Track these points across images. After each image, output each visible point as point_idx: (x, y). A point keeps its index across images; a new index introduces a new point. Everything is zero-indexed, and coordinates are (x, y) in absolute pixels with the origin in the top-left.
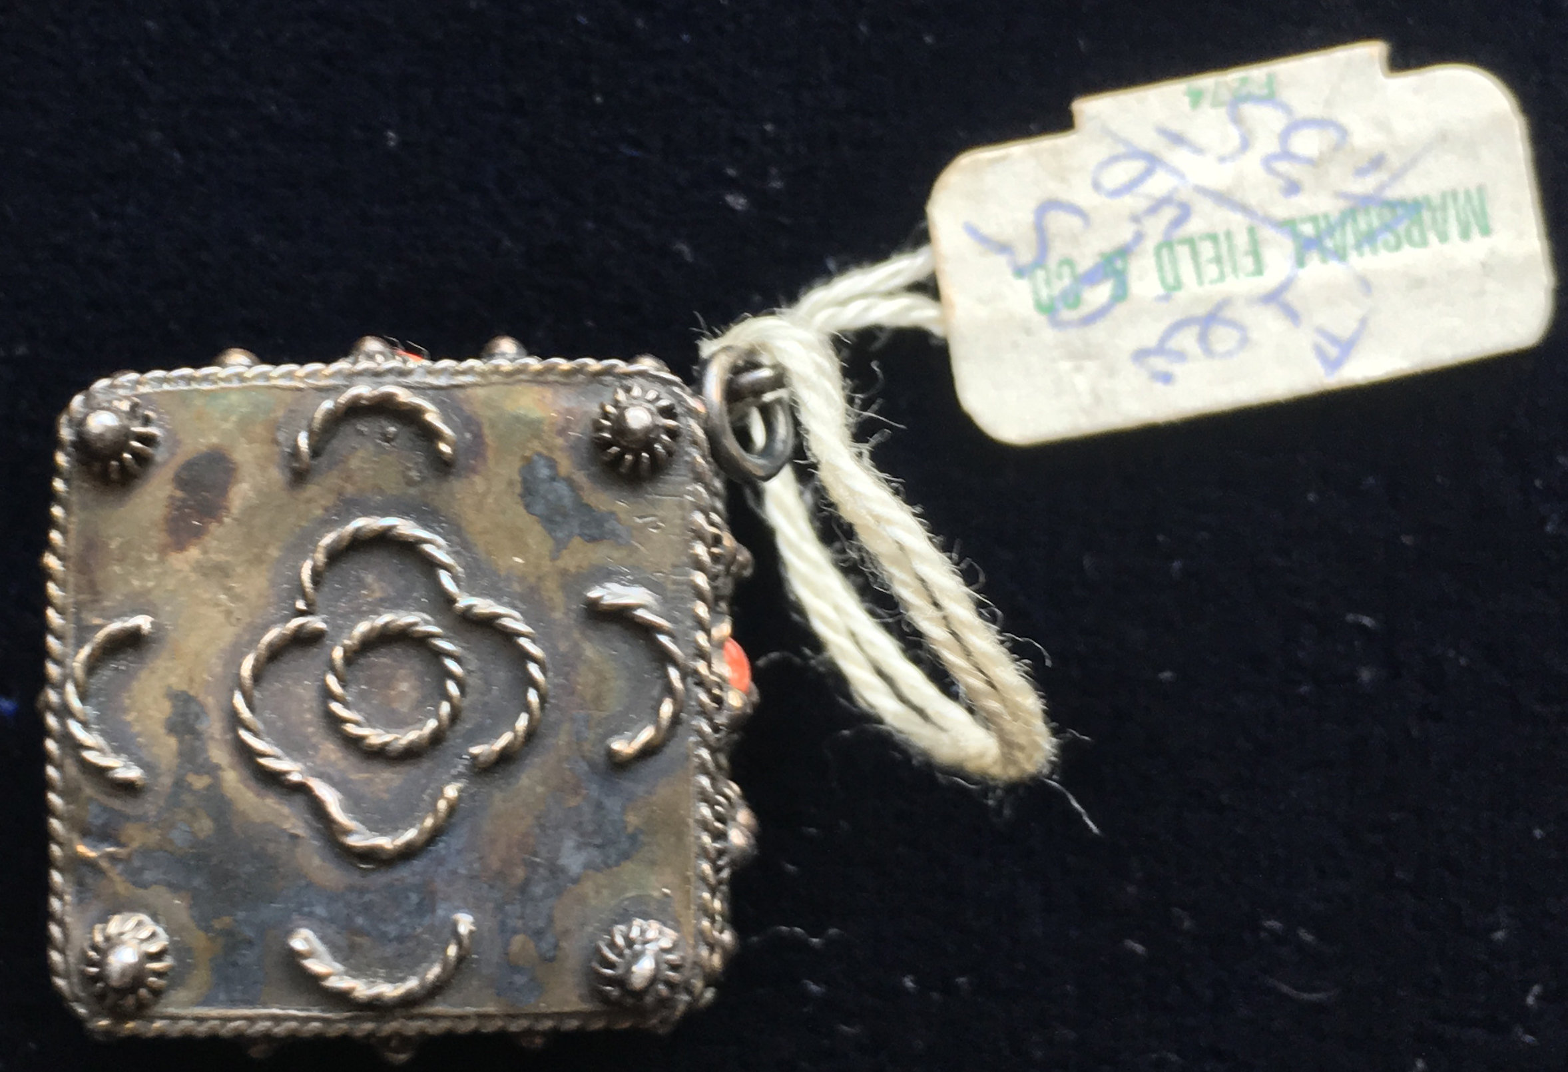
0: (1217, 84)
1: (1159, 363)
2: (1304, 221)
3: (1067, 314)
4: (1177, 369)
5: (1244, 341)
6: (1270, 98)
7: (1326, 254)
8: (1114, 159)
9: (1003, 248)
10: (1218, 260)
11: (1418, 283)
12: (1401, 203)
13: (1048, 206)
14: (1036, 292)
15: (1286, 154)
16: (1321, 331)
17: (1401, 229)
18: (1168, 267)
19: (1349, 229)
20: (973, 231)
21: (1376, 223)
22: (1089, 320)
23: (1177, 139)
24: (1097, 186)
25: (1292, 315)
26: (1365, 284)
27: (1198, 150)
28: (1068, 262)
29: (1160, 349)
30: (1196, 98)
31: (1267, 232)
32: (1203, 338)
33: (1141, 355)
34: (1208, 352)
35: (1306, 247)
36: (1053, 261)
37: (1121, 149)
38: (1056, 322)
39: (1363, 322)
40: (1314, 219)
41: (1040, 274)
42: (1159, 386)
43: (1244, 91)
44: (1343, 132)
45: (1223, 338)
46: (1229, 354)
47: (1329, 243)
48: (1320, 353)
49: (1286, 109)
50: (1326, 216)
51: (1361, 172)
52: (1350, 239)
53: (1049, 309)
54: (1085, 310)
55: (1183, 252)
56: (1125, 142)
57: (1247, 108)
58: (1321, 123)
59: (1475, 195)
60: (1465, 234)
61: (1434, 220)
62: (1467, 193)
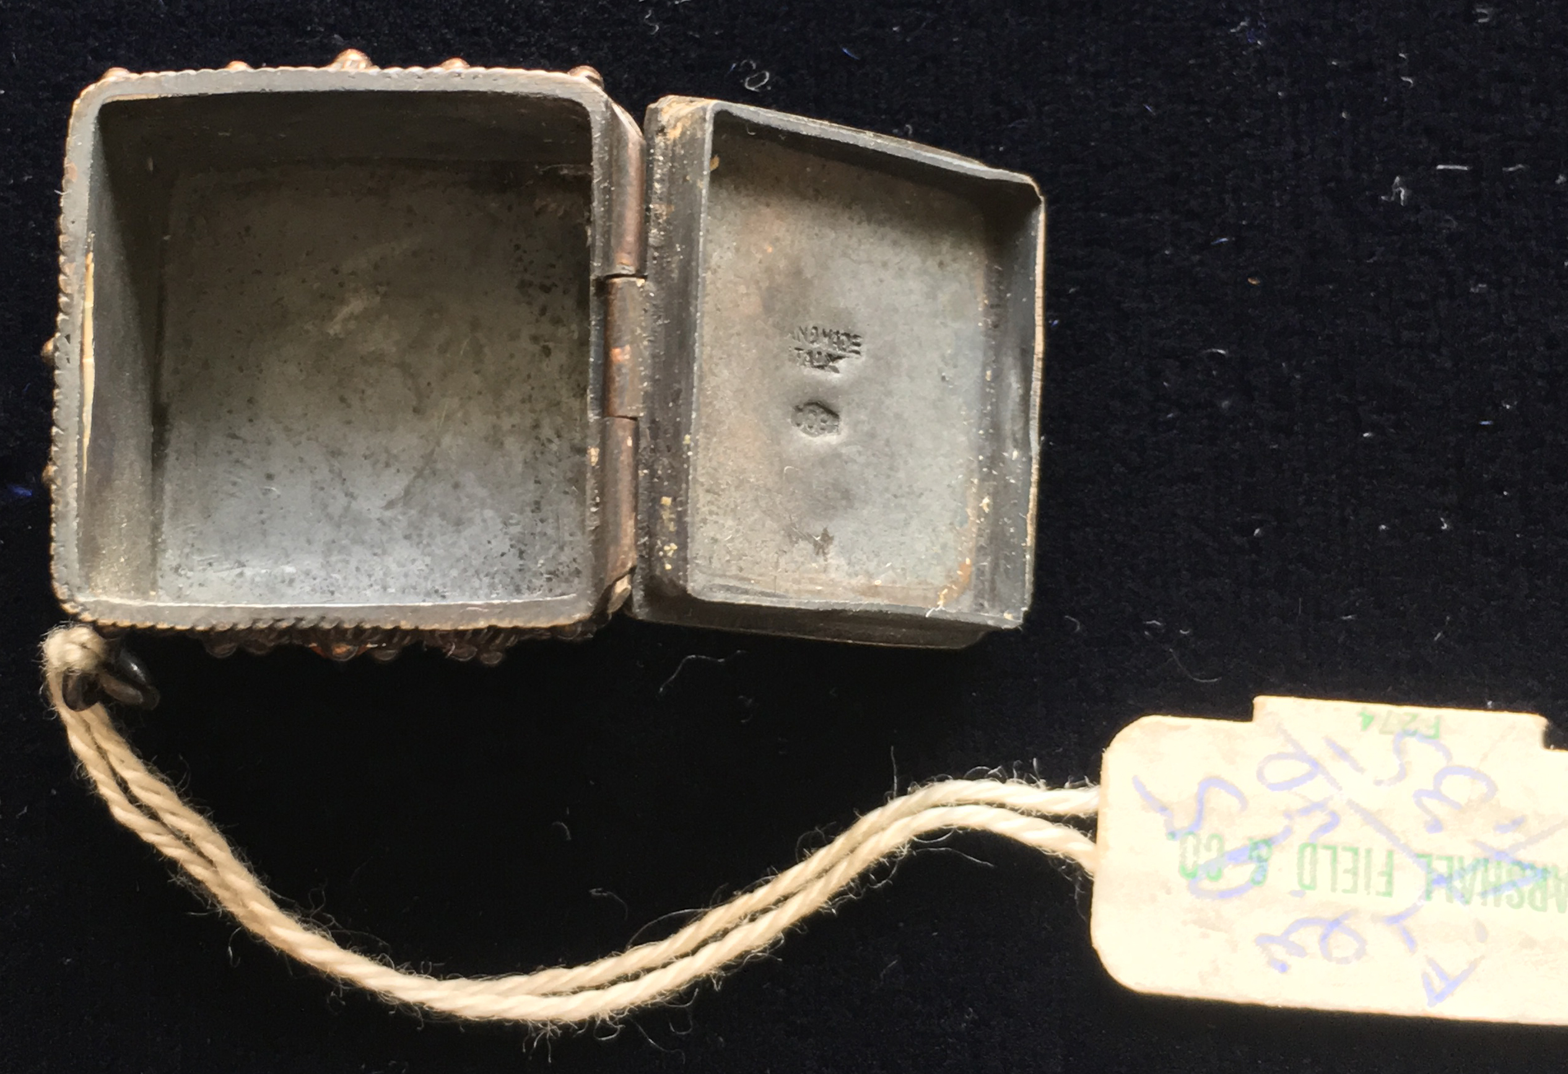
0: (1390, 713)
1: (1279, 952)
2: (1440, 858)
3: (1206, 884)
4: (1293, 961)
5: (1360, 954)
6: (1432, 739)
7: (1452, 893)
8: (1281, 756)
9: (1163, 809)
10: (1355, 874)
11: (1529, 943)
12: (1532, 867)
13: (1212, 782)
14: (1183, 856)
15: (1436, 794)
16: (1431, 962)
17: (1526, 889)
18: (1307, 867)
19: (1479, 875)
20: (1139, 785)
21: (1505, 878)
22: (1226, 895)
23: (1342, 754)
24: (1260, 776)
25: (1410, 941)
26: (1482, 932)
27: (1360, 770)
28: (1218, 837)
29: (1283, 939)
30: (1368, 722)
31: (1400, 858)
32: (1324, 938)
33: (1264, 940)
34: (1327, 955)
35: (1436, 882)
36: (1204, 834)
37: (1290, 749)
38: (1195, 889)
39: (1473, 966)
40: (1450, 858)
41: (1191, 841)
42: (1274, 974)
43: (1412, 727)
44: (1493, 788)
45: (1342, 943)
46: (1345, 960)
47: (1457, 884)
48: (1428, 984)
49: (1448, 755)
50: (1461, 859)
51: (1501, 828)
52: (1478, 888)
53: (1191, 876)
54: (1222, 885)
55: (1324, 856)
56: (1295, 744)
57: (1412, 743)
58: (1475, 774)
61: (1558, 890)
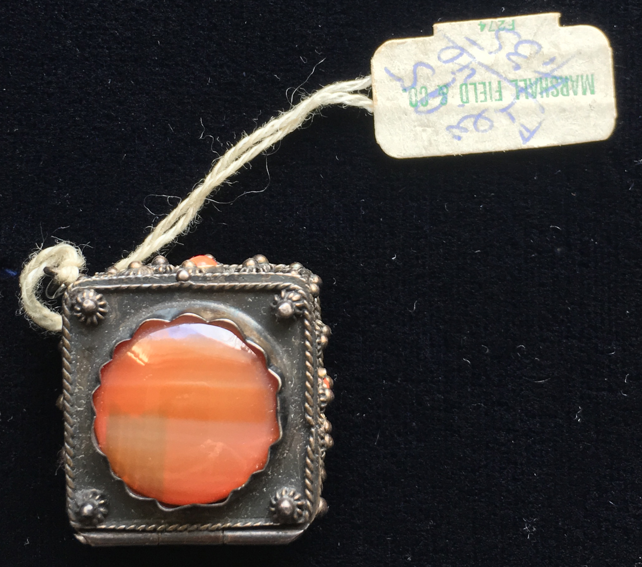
0: (492, 22)
1: (457, 132)
2: (521, 81)
3: (421, 108)
4: (463, 135)
5: (492, 127)
6: (512, 30)
7: (528, 95)
8: (448, 48)
9: (399, 79)
10: (485, 93)
11: (564, 110)
12: (561, 78)
13: (419, 64)
14: (411, 98)
15: (516, 53)
16: (522, 125)
17: (559, 88)
18: (464, 94)
19: (539, 86)
20: (387, 71)
21: (550, 85)
22: (430, 111)
23: (474, 43)
24: (439, 58)
25: (512, 118)
26: (542, 109)
27: (482, 49)
28: (425, 87)
29: (458, 126)
30: (483, 27)
31: (505, 84)
32: (475, 123)
33: (449, 128)
34: (477, 130)
35: (520, 91)
36: (418, 88)
37: (451, 44)
38: (417, 111)
39: (540, 124)
40: (525, 80)
41: (413, 91)
42: (456, 141)
43: (502, 26)
44: (540, 46)
45: (483, 124)
46: (485, 131)
47: (530, 91)
48: (522, 135)
49: (519, 36)
50: (530, 80)
51: (545, 63)
52: (539, 90)
53: (415, 106)
54: (429, 107)
55: (471, 88)
56: (453, 42)
57: (502, 33)
58: (532, 42)
59: (590, 77)
60: (584, 93)
61: (573, 86)
62: (587, 76)
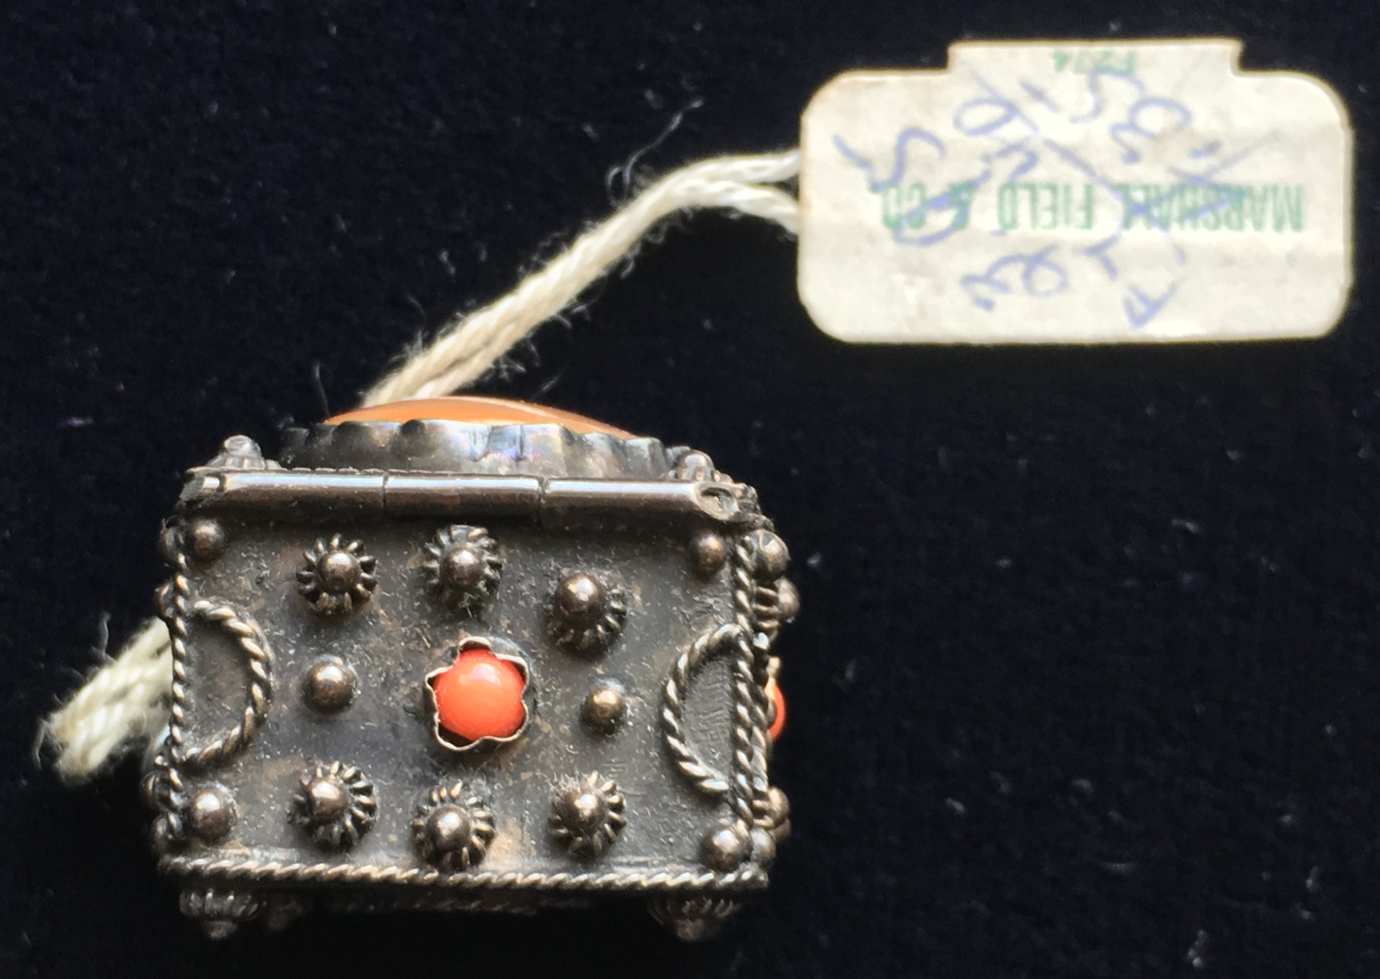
0: (1081, 51)
1: (984, 290)
2: (1137, 188)
3: (909, 232)
4: (997, 298)
5: (1064, 285)
6: (1127, 72)
7: (1151, 221)
8: (978, 102)
9: (864, 163)
10: (1053, 208)
11: (1228, 262)
12: (1227, 188)
13: (912, 132)
14: (886, 207)
15: (1132, 126)
16: (1134, 289)
17: (1223, 211)
18: (1007, 208)
19: (1176, 202)
20: (840, 143)
21: (1201, 201)
22: (929, 241)
23: (1038, 95)
25: (1111, 269)
26: (1181, 254)
27: (1056, 109)
28: (919, 186)
29: (987, 278)
30: (1062, 62)
31: (1101, 192)
32: (1027, 276)
33: (969, 280)
34: (1031, 291)
35: (1135, 211)
36: (906, 183)
37: (985, 94)
38: (898, 238)
39: (1173, 288)
40: (1146, 188)
41: (893, 193)
42: (980, 312)
43: (1106, 64)
44: (1187, 115)
45: (1045, 278)
46: (1048, 294)
47: (1156, 212)
48: (1129, 307)
49: (1140, 85)
50: (1157, 187)
51: (1196, 154)
52: (1175, 212)
53: (894, 225)
54: (926, 231)
55: (1024, 195)
56: (991, 89)
57: (1106, 81)
58: (1168, 104)
59: (1293, 193)
60: (1279, 226)
61: (1253, 209)
62: (1287, 190)
